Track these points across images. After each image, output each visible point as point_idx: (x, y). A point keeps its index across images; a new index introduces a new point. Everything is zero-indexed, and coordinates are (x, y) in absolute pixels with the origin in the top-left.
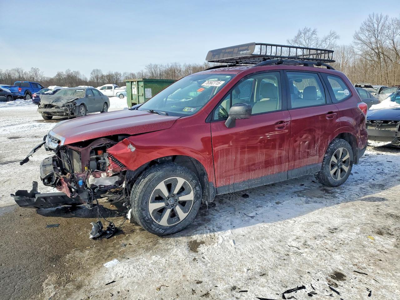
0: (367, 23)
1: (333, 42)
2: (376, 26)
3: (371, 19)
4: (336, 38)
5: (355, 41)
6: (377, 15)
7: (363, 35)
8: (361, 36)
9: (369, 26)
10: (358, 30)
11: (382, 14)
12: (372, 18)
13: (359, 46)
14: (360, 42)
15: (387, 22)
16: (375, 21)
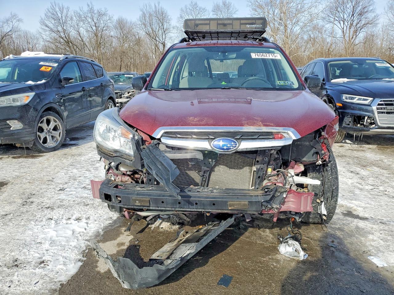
0: (51, 10)
1: (16, 25)
2: (60, 15)
3: (53, 7)
4: (19, 21)
5: (42, 27)
6: (59, 4)
7: (49, 22)
8: (48, 23)
9: (53, 14)
10: (43, 16)
11: (63, 5)
12: (55, 6)
13: (47, 33)
14: (47, 29)
15: (69, 13)
16: (57, 9)
